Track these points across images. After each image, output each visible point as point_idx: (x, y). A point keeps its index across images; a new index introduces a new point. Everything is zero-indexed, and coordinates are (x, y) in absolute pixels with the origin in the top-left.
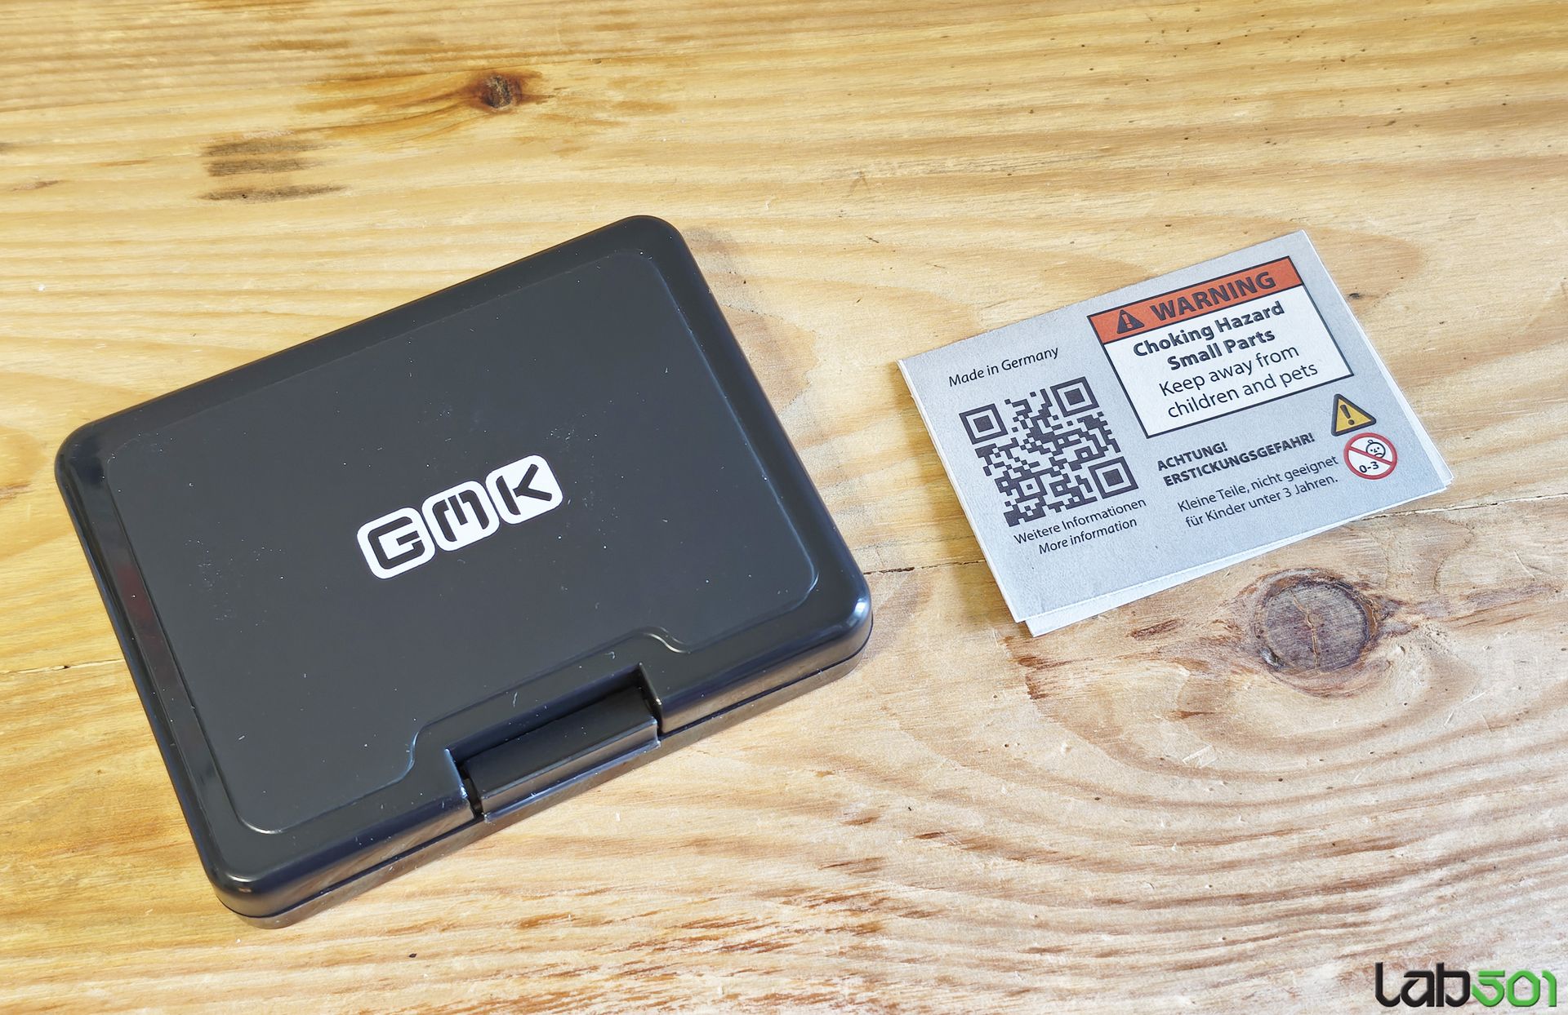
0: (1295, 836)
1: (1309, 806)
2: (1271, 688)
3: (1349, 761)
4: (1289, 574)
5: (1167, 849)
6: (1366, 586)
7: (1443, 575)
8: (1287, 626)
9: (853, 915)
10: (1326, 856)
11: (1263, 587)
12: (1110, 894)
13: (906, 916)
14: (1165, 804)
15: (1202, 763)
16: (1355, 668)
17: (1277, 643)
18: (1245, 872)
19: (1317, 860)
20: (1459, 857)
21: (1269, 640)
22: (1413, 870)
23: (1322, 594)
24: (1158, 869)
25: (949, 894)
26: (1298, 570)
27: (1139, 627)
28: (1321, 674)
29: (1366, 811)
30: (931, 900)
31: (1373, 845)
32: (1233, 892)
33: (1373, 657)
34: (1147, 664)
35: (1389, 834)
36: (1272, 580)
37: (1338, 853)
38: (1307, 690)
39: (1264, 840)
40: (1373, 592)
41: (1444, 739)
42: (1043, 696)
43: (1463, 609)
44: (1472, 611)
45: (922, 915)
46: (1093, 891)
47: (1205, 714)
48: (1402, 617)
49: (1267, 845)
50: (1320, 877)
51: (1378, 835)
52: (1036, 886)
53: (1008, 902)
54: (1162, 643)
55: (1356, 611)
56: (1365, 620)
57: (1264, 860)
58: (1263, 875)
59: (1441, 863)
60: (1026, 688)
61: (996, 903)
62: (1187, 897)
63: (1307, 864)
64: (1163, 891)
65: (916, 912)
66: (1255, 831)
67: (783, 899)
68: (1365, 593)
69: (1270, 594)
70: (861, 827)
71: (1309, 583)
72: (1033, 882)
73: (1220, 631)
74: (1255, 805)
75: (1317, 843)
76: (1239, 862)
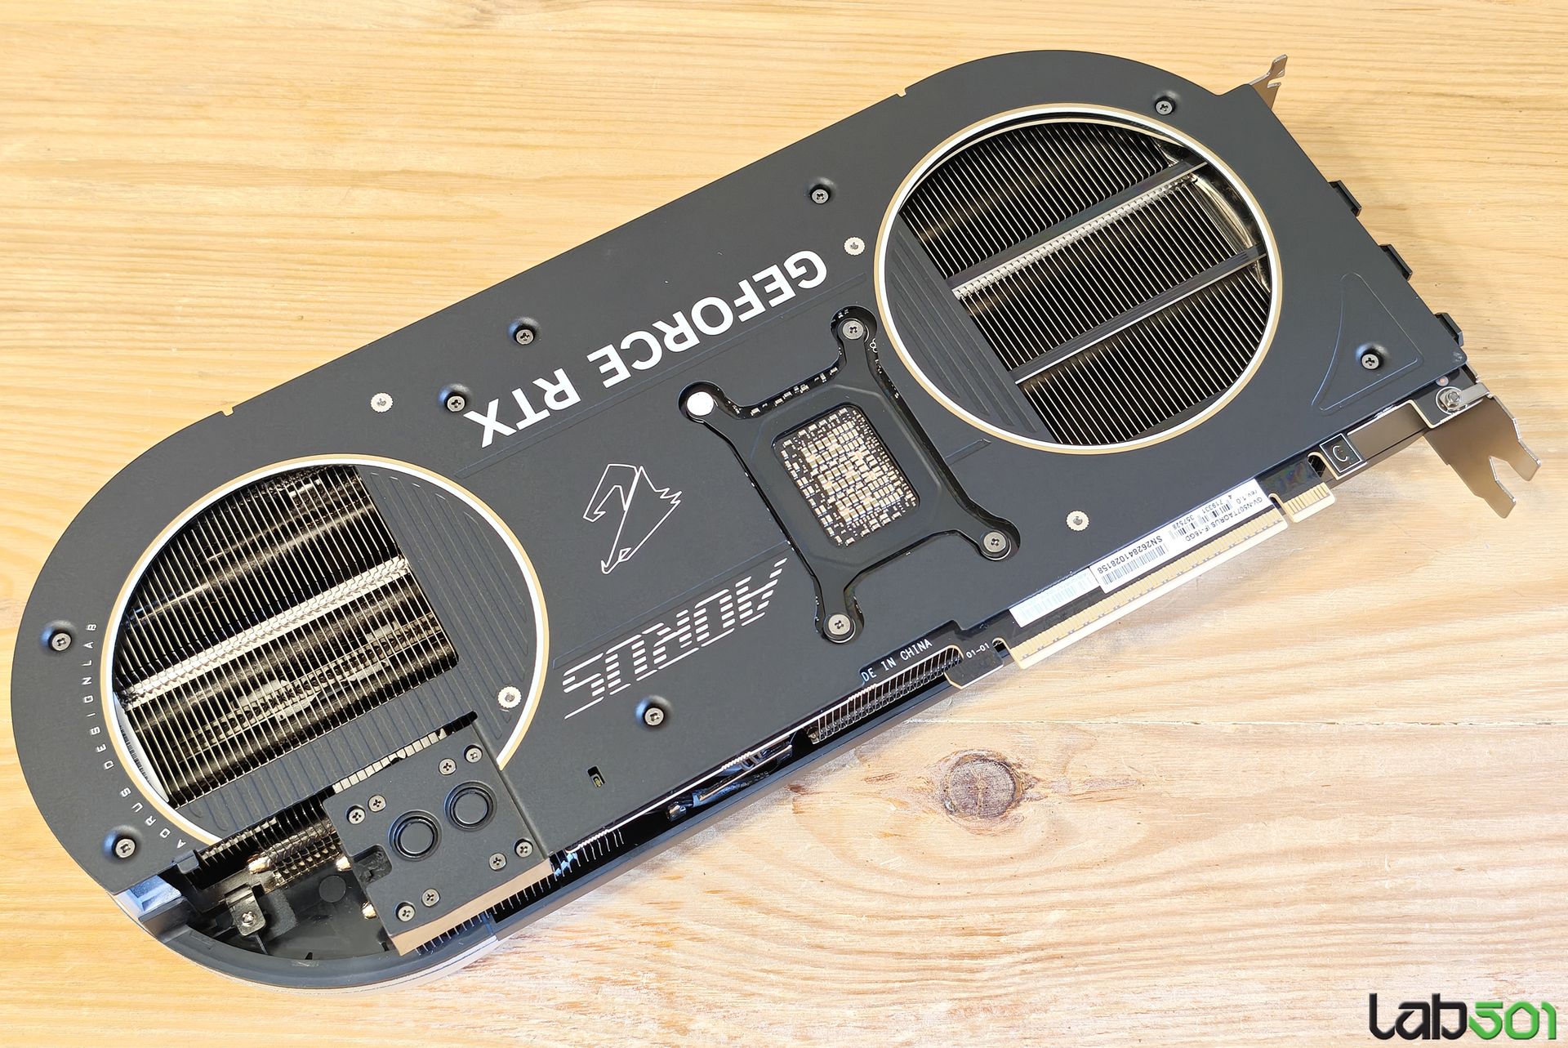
0: (940, 920)
1: (952, 903)
2: (945, 824)
3: (985, 878)
4: (973, 752)
5: (859, 919)
6: (1020, 766)
7: (1070, 766)
8: (964, 786)
9: (656, 935)
10: (957, 935)
11: (954, 759)
12: (818, 942)
13: (688, 939)
14: (863, 890)
15: (891, 867)
16: (1002, 818)
17: (955, 795)
18: (904, 939)
19: (948, 937)
20: (1041, 947)
21: (951, 793)
22: (1009, 952)
23: (991, 768)
24: (851, 930)
25: (719, 930)
26: (979, 750)
27: (870, 775)
28: (979, 819)
29: (988, 910)
30: (706, 932)
31: (988, 933)
32: (894, 950)
33: (1014, 812)
34: (870, 799)
35: (1000, 927)
36: (961, 755)
37: (965, 935)
38: (968, 829)
39: (921, 920)
40: (1024, 771)
41: (1048, 871)
42: (801, 812)
43: (1078, 789)
44: (1085, 791)
45: (700, 940)
46: (807, 938)
47: (900, 836)
48: (1038, 787)
49: (921, 924)
50: (950, 948)
51: (992, 927)
52: (773, 931)
53: (753, 939)
54: (883, 787)
55: (1011, 782)
56: (1015, 788)
57: (917, 933)
58: (914, 941)
59: (1028, 950)
60: (791, 806)
61: (747, 938)
62: (865, 950)
63: (943, 939)
64: (851, 944)
65: (695, 938)
66: (915, 914)
67: (617, 920)
68: (1019, 771)
69: (958, 764)
70: (671, 882)
71: (985, 760)
72: (772, 928)
73: (921, 784)
74: (919, 898)
75: (953, 926)
76: (902, 932)
